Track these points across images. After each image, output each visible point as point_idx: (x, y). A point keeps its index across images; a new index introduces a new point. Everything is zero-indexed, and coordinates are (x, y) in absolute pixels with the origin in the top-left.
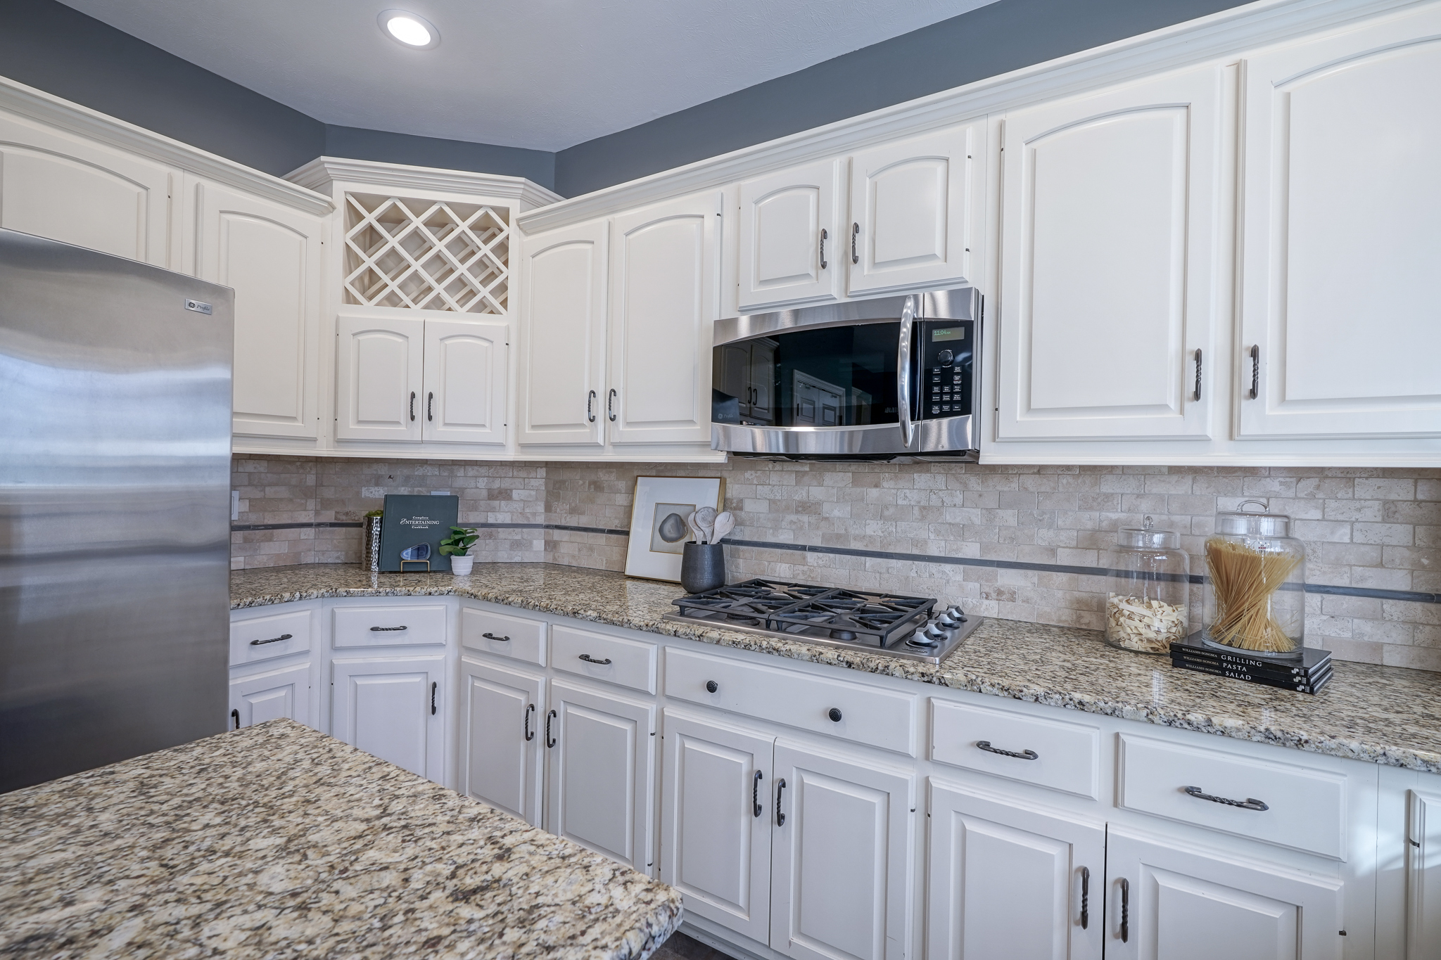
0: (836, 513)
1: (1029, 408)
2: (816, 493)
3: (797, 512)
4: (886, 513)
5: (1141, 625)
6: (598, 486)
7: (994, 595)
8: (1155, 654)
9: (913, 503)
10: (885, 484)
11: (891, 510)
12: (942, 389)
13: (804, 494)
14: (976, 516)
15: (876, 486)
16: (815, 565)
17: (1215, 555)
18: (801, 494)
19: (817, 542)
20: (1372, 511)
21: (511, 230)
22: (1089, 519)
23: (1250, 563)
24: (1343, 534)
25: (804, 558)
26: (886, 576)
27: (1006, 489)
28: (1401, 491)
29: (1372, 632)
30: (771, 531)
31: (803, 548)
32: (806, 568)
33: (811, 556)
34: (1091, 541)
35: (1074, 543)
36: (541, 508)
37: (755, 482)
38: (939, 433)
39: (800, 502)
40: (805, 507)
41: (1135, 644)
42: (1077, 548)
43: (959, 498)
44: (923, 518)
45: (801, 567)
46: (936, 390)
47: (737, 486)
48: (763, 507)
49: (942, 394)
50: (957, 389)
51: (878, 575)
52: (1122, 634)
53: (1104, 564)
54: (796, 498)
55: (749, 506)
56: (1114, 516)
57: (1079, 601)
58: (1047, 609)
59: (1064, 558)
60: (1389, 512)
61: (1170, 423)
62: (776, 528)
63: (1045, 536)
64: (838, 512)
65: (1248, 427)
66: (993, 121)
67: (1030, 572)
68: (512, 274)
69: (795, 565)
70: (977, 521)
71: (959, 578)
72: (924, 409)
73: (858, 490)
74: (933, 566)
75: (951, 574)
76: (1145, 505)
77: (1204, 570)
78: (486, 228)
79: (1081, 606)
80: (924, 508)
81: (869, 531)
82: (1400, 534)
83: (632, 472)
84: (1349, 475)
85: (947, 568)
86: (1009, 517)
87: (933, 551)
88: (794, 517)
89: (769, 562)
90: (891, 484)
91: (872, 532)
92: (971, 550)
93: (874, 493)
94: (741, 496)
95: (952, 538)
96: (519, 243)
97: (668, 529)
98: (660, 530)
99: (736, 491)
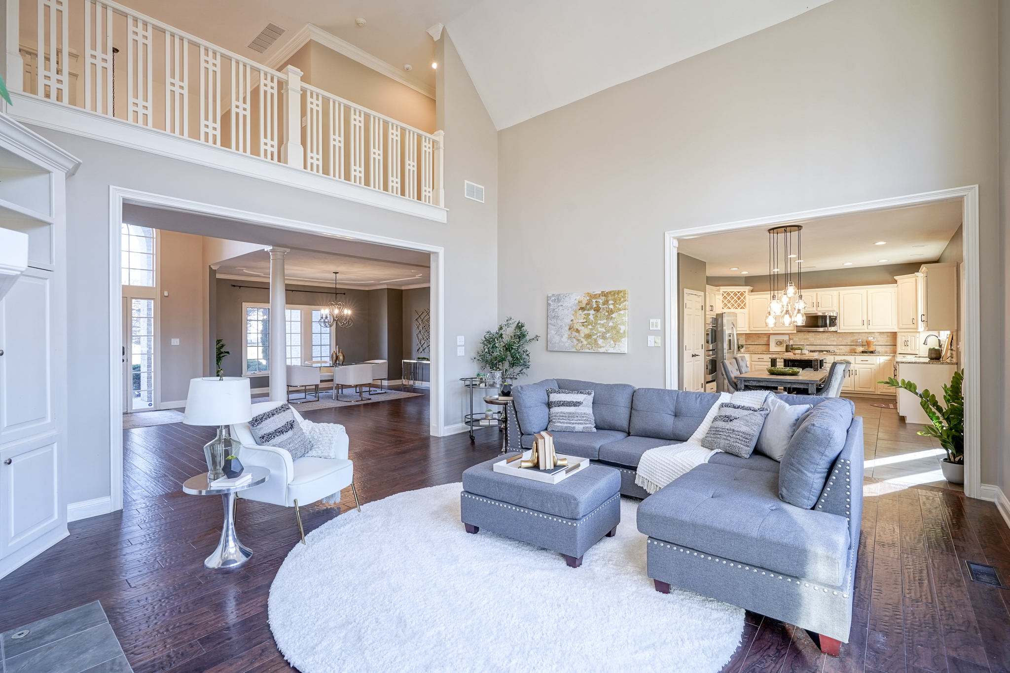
1: (844, 326)
2: (808, 337)
5: (859, 350)
6: (759, 337)
7: (838, 349)
9: (829, 337)
14: (836, 339)
17: (866, 341)
18: (805, 337)
20: (886, 336)
21: (746, 294)
22: (852, 339)
23: (870, 342)
24: (883, 339)
26: (821, 348)
27: (840, 335)
28: (889, 334)
29: (886, 350)
34: (852, 341)
35: (850, 342)
36: (744, 341)
37: (795, 335)
38: (833, 329)
43: (832, 336)
44: (827, 339)
48: (797, 339)
49: (832, 324)
50: (836, 323)
51: (819, 348)
53: (853, 344)
55: (794, 339)
56: (855, 338)
58: (846, 350)
59: (849, 344)
60: (888, 336)
61: (861, 327)
63: (846, 341)
65: (869, 328)
66: (838, 291)
67: (844, 346)
68: (747, 301)
71: (833, 347)
72: (830, 326)
73: (815, 336)
74: (829, 346)
76: (859, 337)
77: (866, 344)
78: (742, 294)
79: (851, 350)
82: (889, 338)
83: (768, 336)
85: (831, 346)
86: (841, 339)
87: (829, 344)
88: (803, 340)
90: (821, 335)
91: (818, 342)
92: (835, 344)
93: (818, 336)
94: (793, 337)
95: (832, 342)
96: (747, 297)
97: (778, 343)
98: (777, 344)
99: (791, 337)
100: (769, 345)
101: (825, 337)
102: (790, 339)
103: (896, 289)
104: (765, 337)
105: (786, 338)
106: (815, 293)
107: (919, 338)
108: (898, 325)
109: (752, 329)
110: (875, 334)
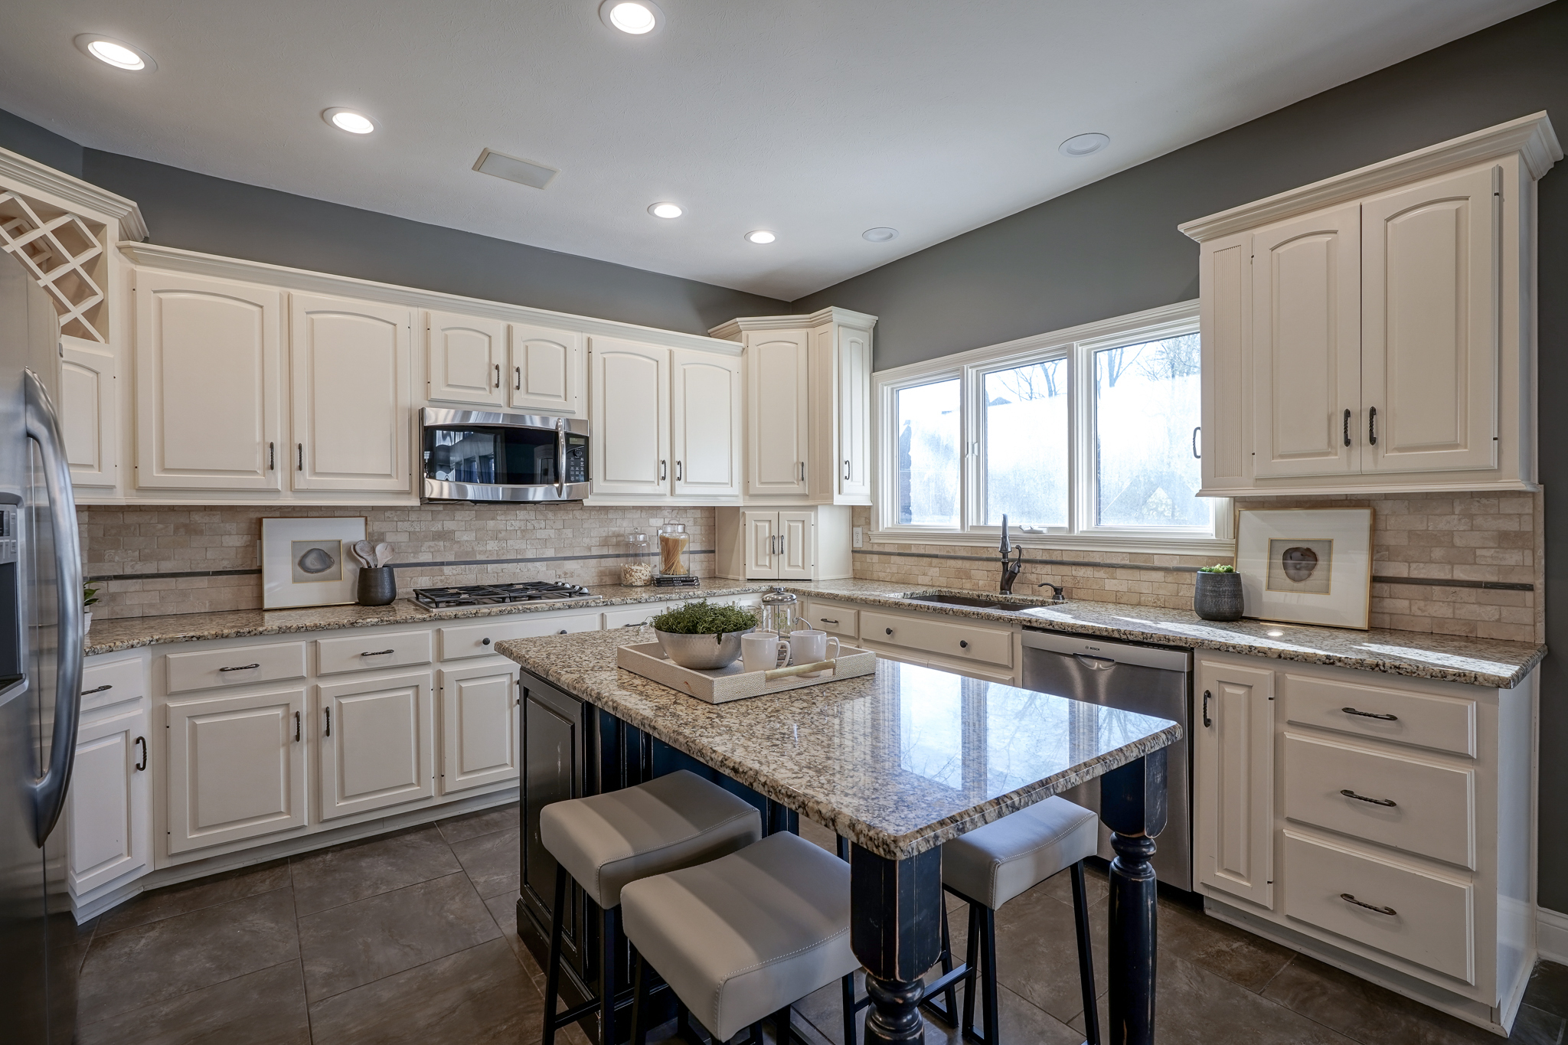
0: (465, 538)
1: (605, 480)
2: (450, 525)
3: (434, 539)
4: (500, 536)
5: (640, 574)
7: (563, 576)
8: (646, 585)
9: (517, 528)
10: (499, 518)
11: (503, 533)
12: (575, 468)
13: (440, 526)
14: (552, 533)
15: (493, 519)
16: (451, 574)
17: (663, 540)
18: (437, 527)
19: (452, 559)
21: (106, 251)
22: (603, 532)
23: (676, 542)
25: (442, 571)
26: (501, 574)
27: (567, 518)
30: (412, 555)
31: (442, 564)
32: (443, 578)
33: (447, 570)
35: (598, 544)
37: (395, 519)
38: (573, 491)
39: (436, 532)
40: (441, 536)
41: (639, 584)
42: (599, 546)
43: (543, 525)
44: (523, 537)
45: (439, 578)
46: (572, 468)
47: (377, 523)
48: (403, 538)
49: (575, 471)
50: (582, 469)
51: (496, 575)
52: (633, 580)
53: (611, 552)
54: (433, 529)
55: (390, 537)
56: (614, 529)
57: (601, 572)
58: (588, 578)
59: (595, 552)
61: (655, 488)
62: (416, 553)
64: (467, 537)
65: (678, 491)
67: (579, 561)
68: (113, 300)
69: (433, 576)
70: (553, 536)
71: (544, 569)
72: (569, 476)
73: (480, 522)
74: (530, 565)
75: (540, 567)
77: (656, 548)
79: (604, 574)
80: (524, 530)
81: (489, 548)
84: (685, 509)
85: (538, 564)
86: (568, 532)
87: (529, 555)
88: (432, 543)
89: (412, 578)
90: (503, 517)
92: (550, 553)
93: (491, 523)
94: (382, 531)
95: (540, 547)
96: (116, 266)
97: (310, 562)
98: (302, 564)
99: (377, 526)
100: (259, 571)
101: (517, 524)
102: (373, 540)
103: (739, 359)
104: (231, 527)
105: (352, 532)
106: (502, 325)
107: (816, 525)
108: (746, 483)
109: (152, 474)
110: (666, 513)
